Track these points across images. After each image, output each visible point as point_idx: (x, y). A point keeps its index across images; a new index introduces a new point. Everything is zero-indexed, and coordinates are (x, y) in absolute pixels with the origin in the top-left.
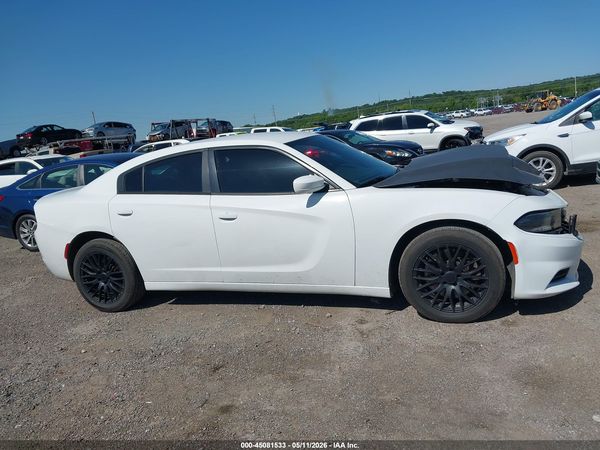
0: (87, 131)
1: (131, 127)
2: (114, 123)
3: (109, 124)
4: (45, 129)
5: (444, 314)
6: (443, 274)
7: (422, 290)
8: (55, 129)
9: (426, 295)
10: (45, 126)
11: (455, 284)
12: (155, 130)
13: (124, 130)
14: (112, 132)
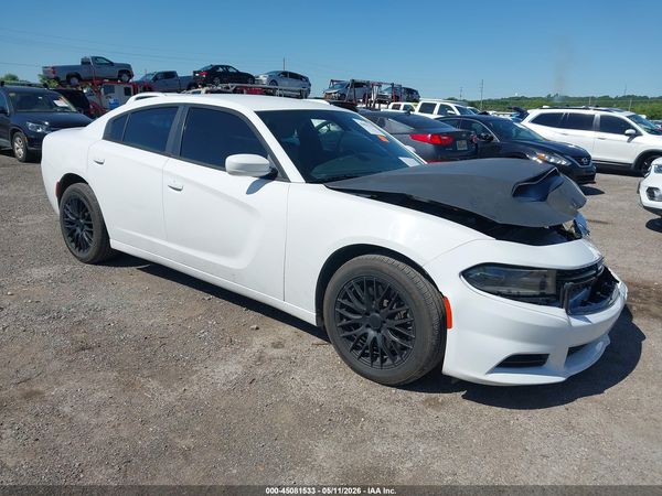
0: (261, 77)
1: (307, 80)
2: (290, 73)
3: (285, 74)
4: (221, 70)
5: (359, 364)
6: (368, 314)
7: (344, 328)
8: (231, 70)
9: (347, 333)
10: (222, 66)
11: (379, 331)
12: (333, 88)
13: (300, 82)
14: (287, 83)
